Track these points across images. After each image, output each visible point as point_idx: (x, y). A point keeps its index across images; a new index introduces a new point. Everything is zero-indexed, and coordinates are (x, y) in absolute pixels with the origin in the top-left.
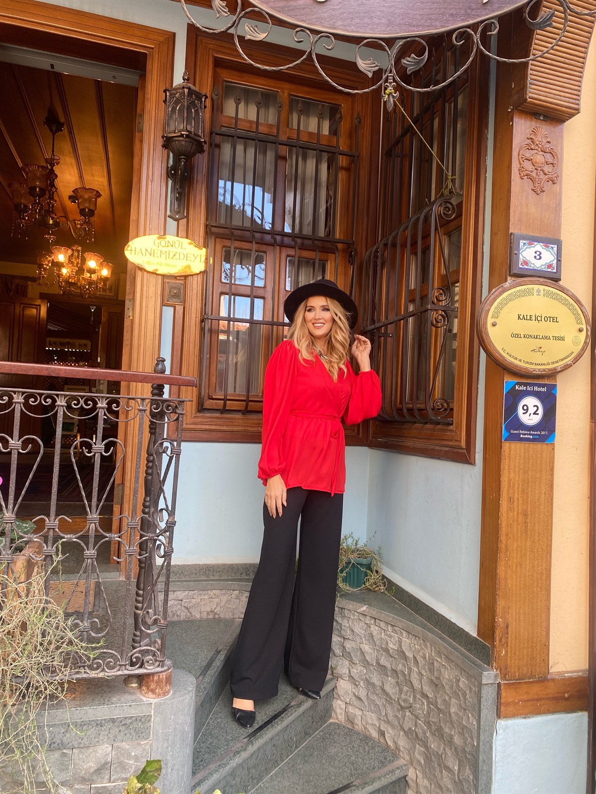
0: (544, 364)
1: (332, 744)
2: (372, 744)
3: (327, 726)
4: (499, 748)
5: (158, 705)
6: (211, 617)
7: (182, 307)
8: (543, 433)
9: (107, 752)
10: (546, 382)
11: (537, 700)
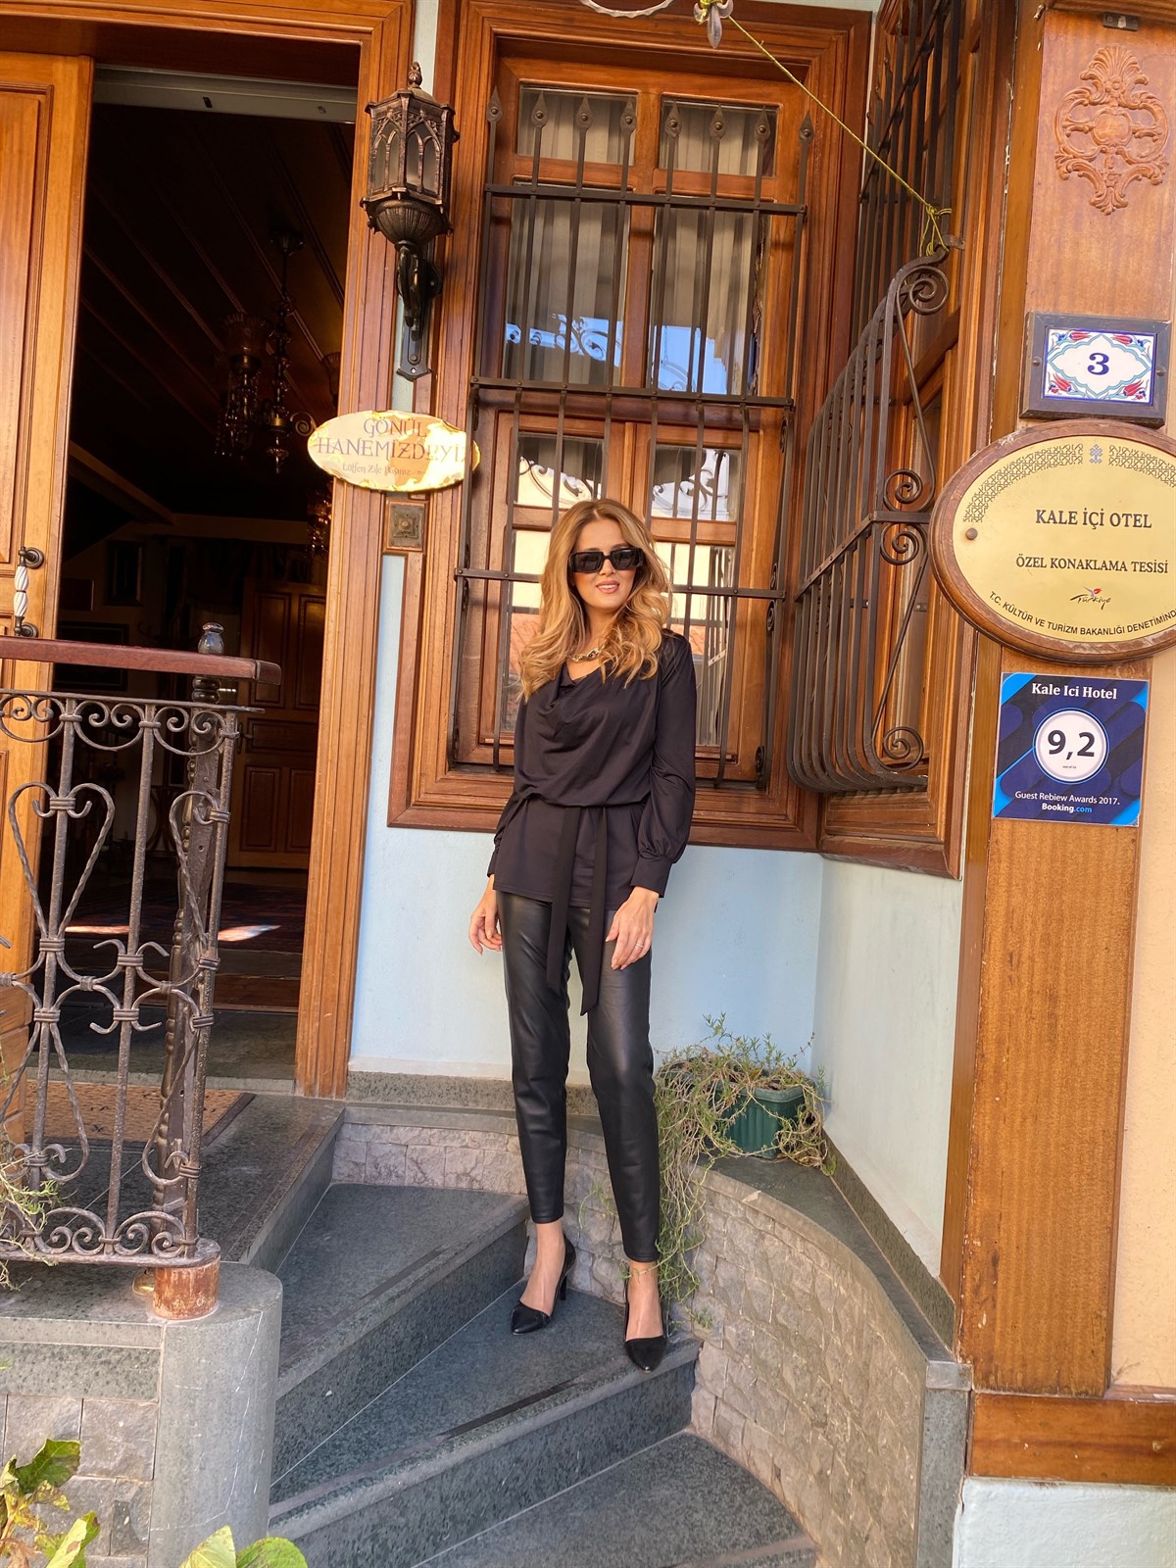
0: (1107, 632)
1: (665, 1479)
2: (755, 1492)
3: (672, 1441)
4: (967, 1545)
5: (174, 1334)
6: (464, 1185)
7: (421, 556)
8: (1104, 800)
9: (71, 1413)
10: (1117, 675)
11: (1072, 1445)
